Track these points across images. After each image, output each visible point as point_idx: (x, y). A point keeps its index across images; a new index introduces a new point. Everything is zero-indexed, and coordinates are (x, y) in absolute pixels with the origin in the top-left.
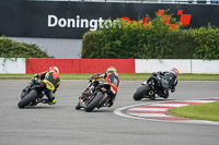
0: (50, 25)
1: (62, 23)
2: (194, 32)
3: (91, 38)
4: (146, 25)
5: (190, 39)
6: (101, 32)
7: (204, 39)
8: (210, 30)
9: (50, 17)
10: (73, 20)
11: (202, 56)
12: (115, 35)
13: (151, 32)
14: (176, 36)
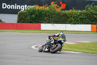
0: (3, 8)
1: (9, 7)
2: (67, 12)
3: (21, 14)
4: (46, 8)
5: (65, 15)
6: (26, 11)
7: (71, 15)
8: (74, 11)
9: (3, 4)
10: (14, 6)
11: (71, 22)
12: (32, 12)
13: (48, 12)
14: (59, 14)
